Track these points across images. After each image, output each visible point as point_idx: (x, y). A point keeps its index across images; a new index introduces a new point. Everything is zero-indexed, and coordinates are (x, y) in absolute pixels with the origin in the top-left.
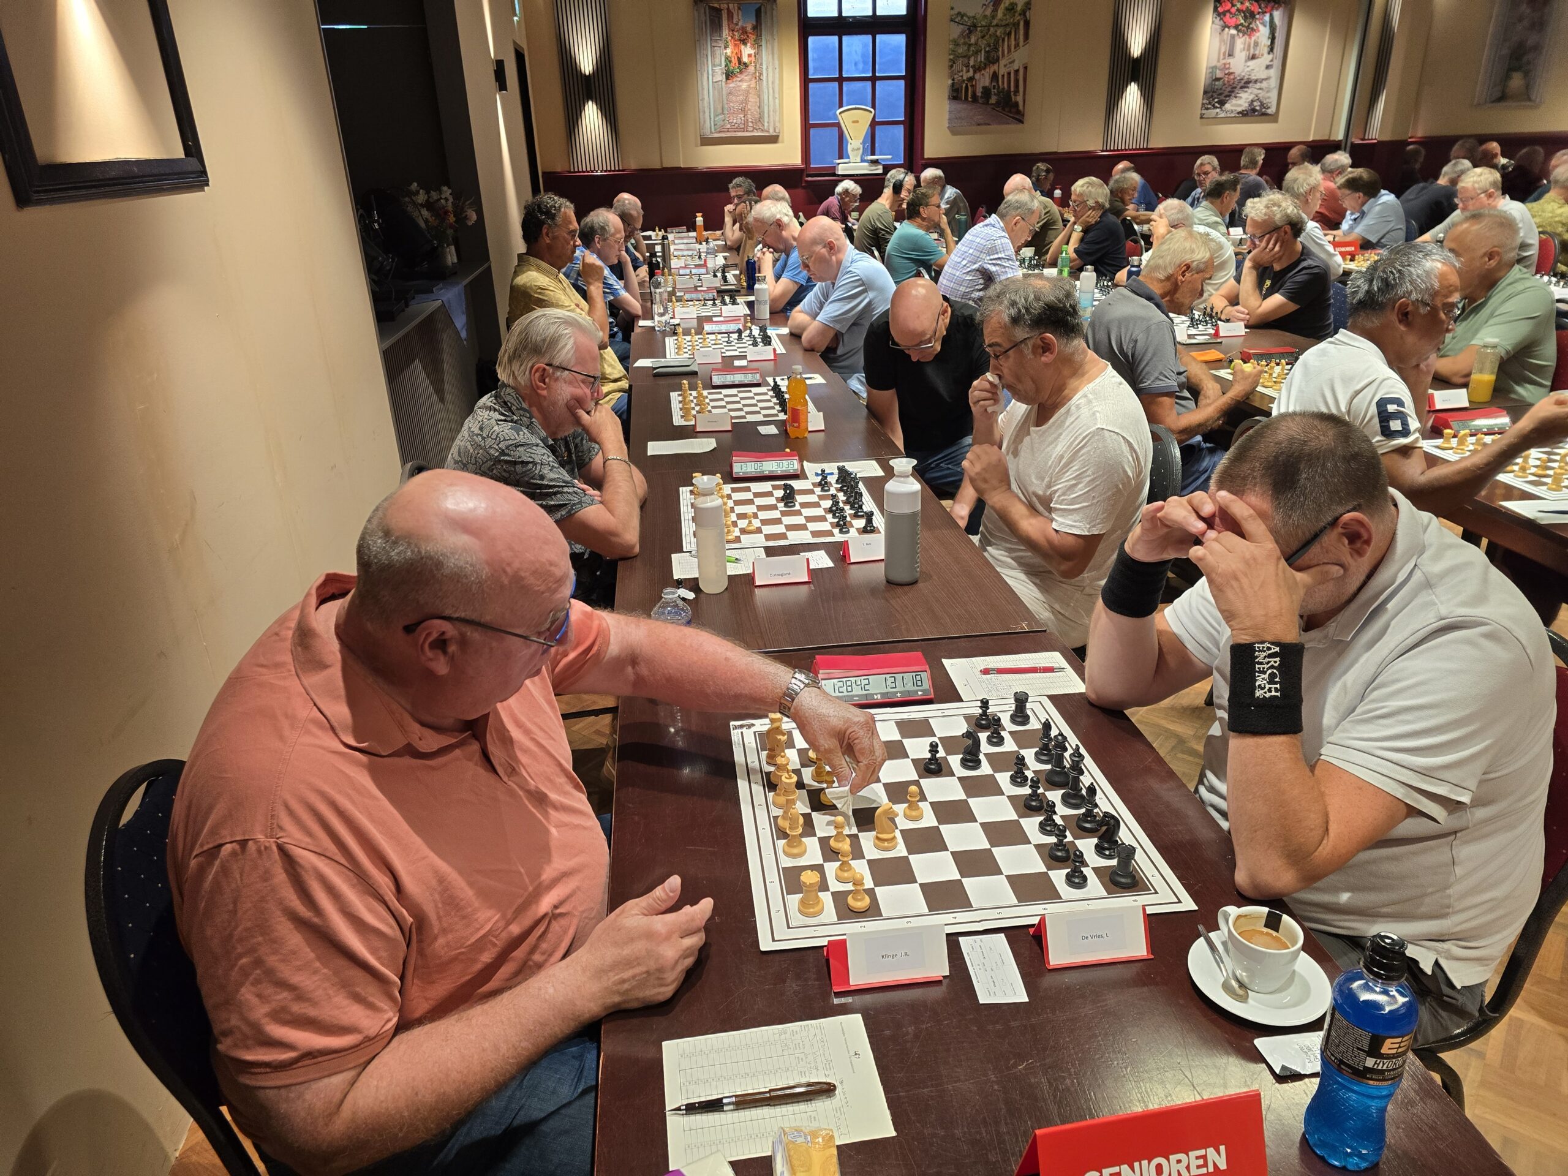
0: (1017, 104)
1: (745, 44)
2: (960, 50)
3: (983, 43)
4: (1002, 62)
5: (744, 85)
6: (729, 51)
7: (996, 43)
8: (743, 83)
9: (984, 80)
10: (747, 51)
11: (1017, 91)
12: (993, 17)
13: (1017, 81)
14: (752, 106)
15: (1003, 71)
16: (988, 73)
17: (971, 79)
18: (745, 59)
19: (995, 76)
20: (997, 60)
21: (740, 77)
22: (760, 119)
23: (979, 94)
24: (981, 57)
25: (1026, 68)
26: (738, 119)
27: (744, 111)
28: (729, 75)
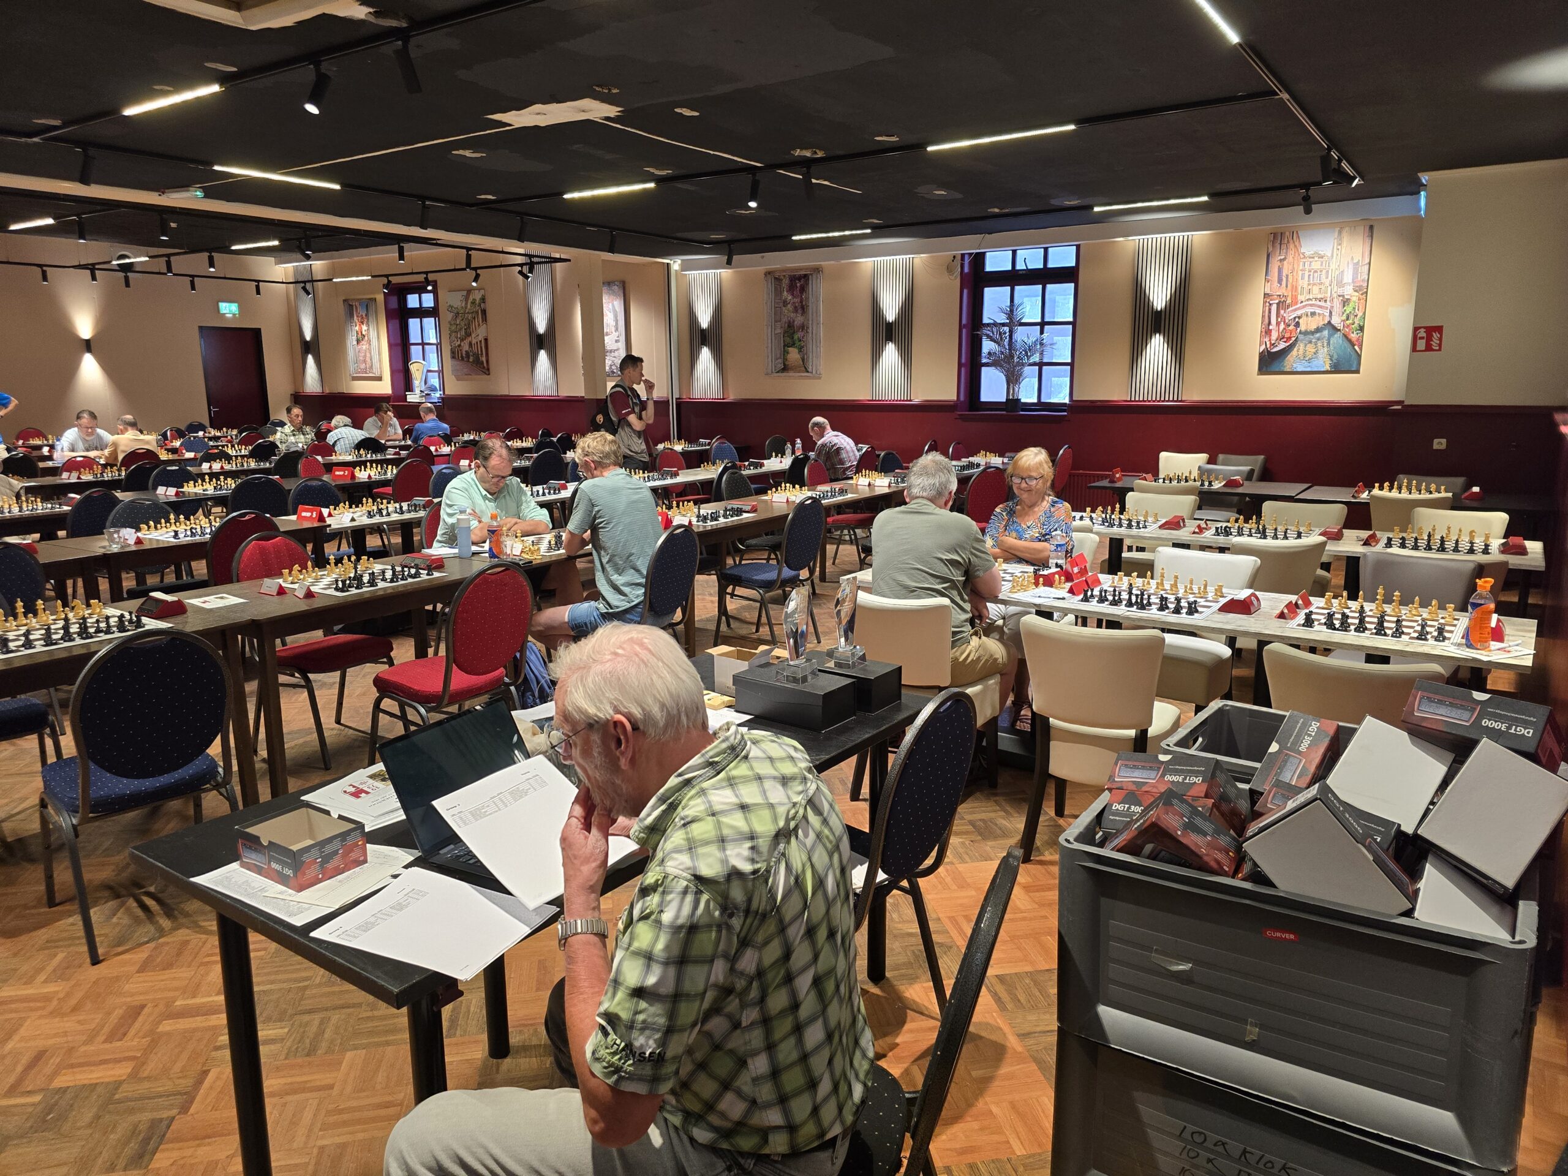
0: (483, 362)
1: (362, 323)
2: (453, 328)
3: (463, 324)
4: (473, 336)
5: (364, 347)
6: (357, 328)
7: (469, 324)
8: (364, 346)
9: (466, 347)
10: (364, 328)
11: (482, 354)
12: (466, 308)
13: (481, 348)
14: (368, 359)
15: (474, 341)
16: (467, 342)
17: (459, 346)
18: (364, 333)
19: (470, 344)
20: (470, 335)
21: (363, 342)
22: (371, 367)
23: (464, 353)
24: (463, 333)
25: (486, 340)
26: (363, 366)
27: (365, 361)
28: (358, 341)
